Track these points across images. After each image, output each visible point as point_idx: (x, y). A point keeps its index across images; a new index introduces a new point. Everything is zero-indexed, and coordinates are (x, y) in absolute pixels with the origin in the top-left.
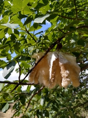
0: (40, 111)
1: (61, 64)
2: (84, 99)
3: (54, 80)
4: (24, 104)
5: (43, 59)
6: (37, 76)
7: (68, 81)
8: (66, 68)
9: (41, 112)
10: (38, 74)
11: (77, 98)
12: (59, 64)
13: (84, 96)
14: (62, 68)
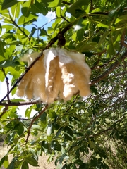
0: (46, 142)
1: (61, 64)
2: (108, 124)
3: (52, 89)
4: (21, 135)
5: (38, 61)
6: (30, 88)
7: (72, 88)
8: (69, 71)
9: (47, 144)
10: (31, 85)
11: (98, 123)
12: (58, 65)
13: (108, 120)
14: (63, 71)
